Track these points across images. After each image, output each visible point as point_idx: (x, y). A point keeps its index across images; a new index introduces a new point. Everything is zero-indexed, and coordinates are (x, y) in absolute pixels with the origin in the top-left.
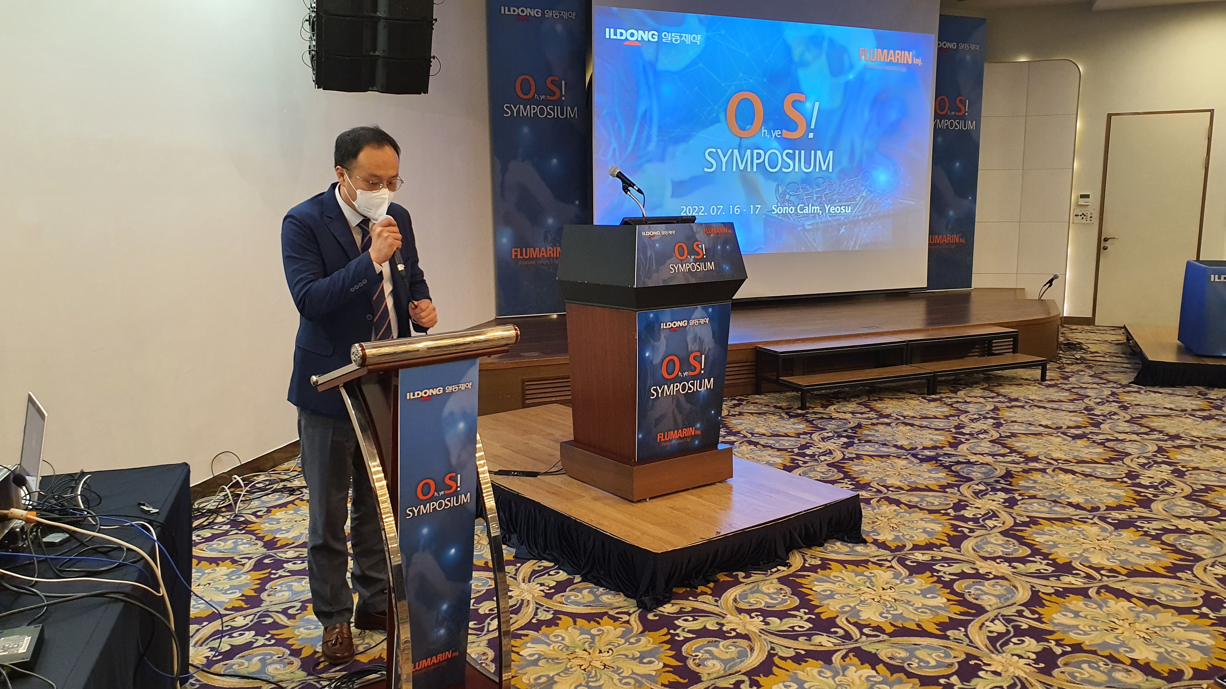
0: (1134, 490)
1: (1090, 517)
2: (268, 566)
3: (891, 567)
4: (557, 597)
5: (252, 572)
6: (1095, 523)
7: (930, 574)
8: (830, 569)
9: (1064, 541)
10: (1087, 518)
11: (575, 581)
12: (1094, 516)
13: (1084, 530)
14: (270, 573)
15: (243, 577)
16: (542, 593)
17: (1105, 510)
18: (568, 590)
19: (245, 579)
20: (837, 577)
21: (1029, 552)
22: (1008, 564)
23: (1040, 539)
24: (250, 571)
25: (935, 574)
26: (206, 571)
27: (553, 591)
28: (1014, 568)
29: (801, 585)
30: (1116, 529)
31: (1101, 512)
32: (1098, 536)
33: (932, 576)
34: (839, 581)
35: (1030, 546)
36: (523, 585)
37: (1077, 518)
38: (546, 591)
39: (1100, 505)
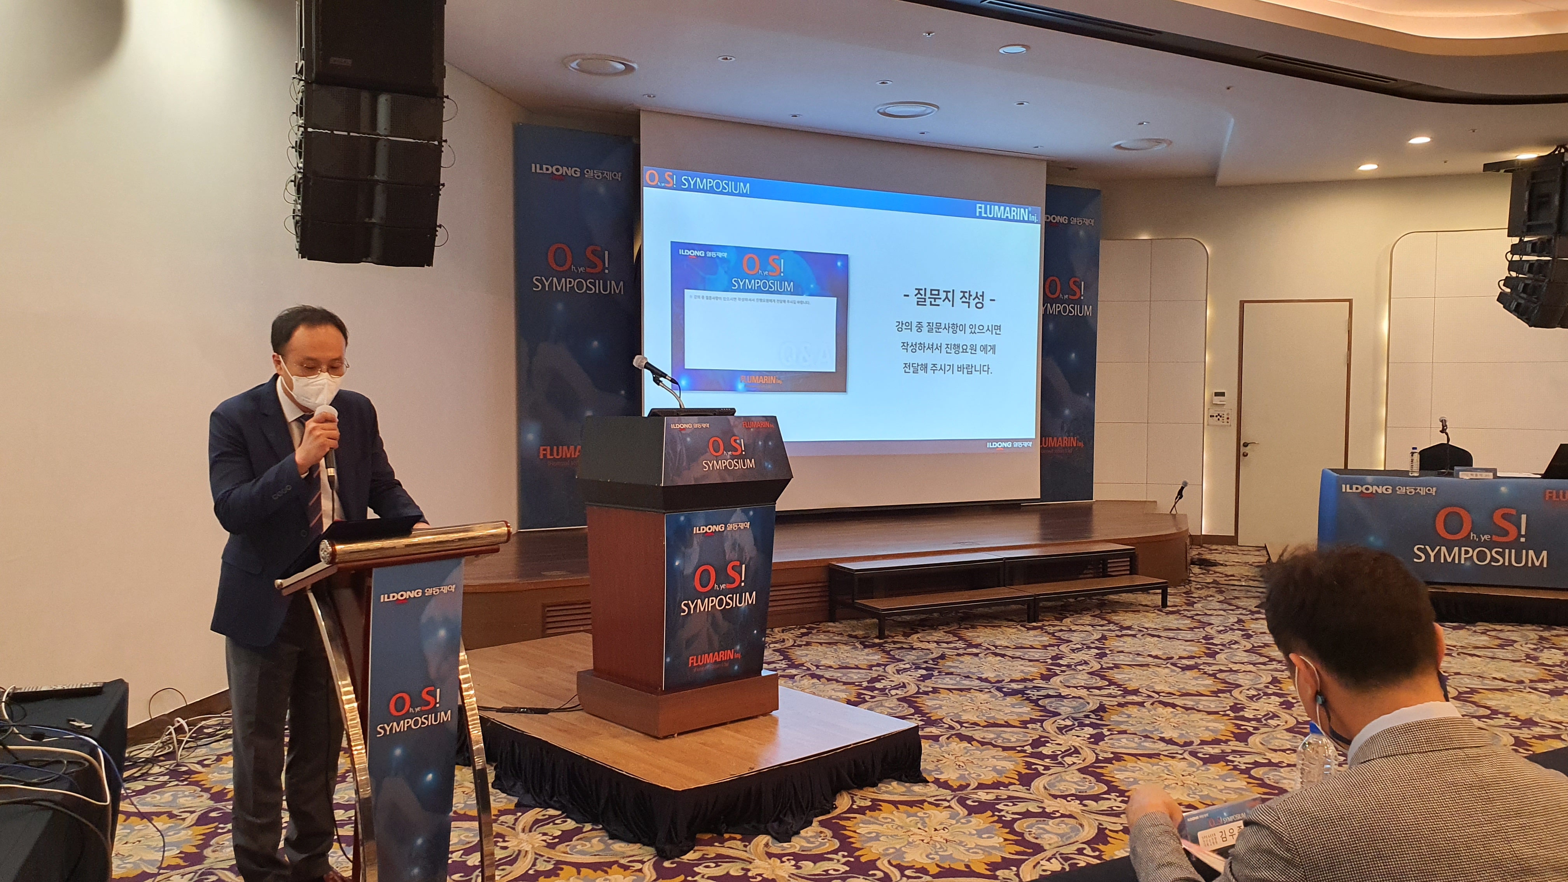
0: (1234, 723)
1: (1180, 752)
2: (214, 820)
3: (950, 807)
4: (561, 847)
5: (195, 827)
6: (1184, 758)
7: (991, 814)
8: (880, 810)
9: (1147, 778)
10: (1177, 753)
11: (584, 830)
12: (1185, 751)
13: (1170, 765)
14: (217, 828)
15: (183, 832)
16: (544, 842)
17: (1199, 745)
18: (574, 839)
19: (185, 835)
20: (886, 818)
21: (1106, 789)
22: (1079, 802)
23: (1120, 776)
24: (192, 825)
25: (996, 813)
26: (136, 828)
27: (557, 840)
28: (1085, 805)
29: (844, 828)
30: (1205, 764)
31: (1193, 748)
32: (1184, 771)
33: (993, 816)
34: (888, 823)
35: (1107, 783)
36: (522, 835)
37: (1166, 753)
38: (548, 841)
39: (1194, 739)
